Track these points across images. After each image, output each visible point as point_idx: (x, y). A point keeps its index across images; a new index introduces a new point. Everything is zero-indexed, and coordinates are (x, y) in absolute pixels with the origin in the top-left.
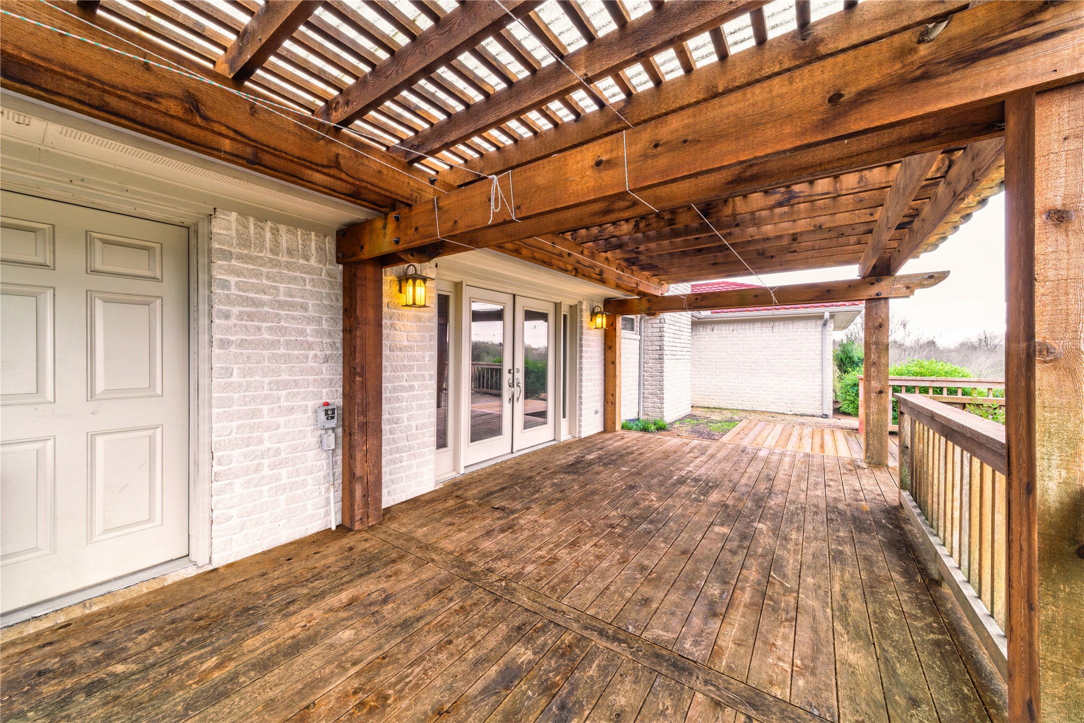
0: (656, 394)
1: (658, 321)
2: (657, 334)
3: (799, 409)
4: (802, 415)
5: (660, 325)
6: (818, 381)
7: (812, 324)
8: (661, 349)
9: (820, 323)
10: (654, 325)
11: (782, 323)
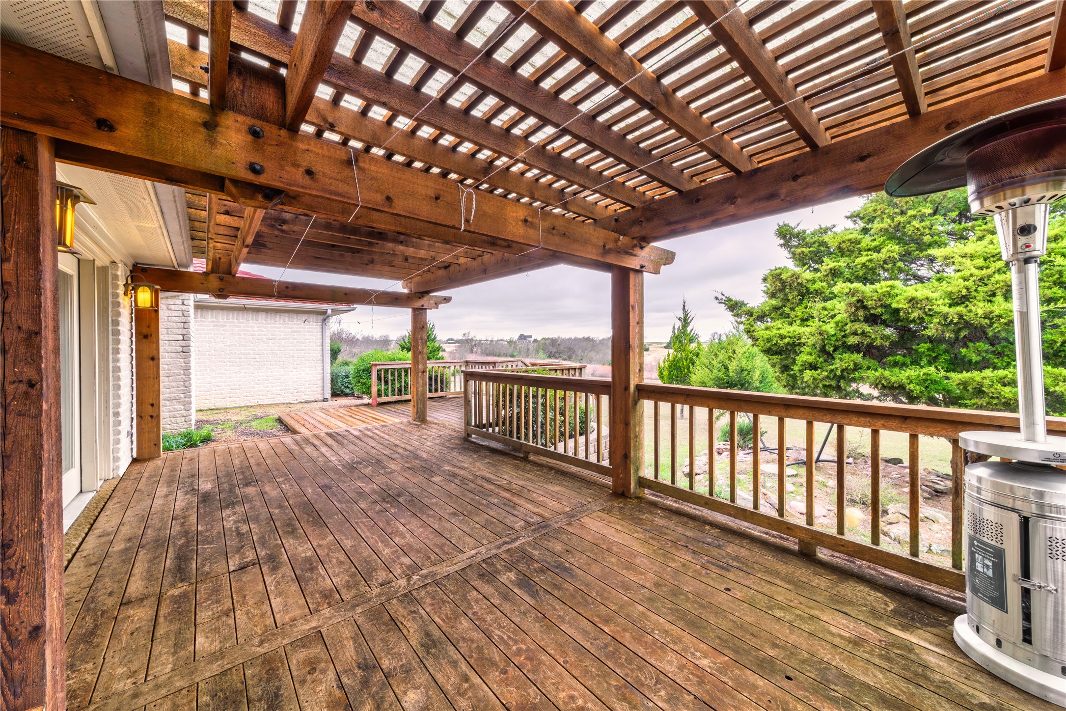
0: (177, 400)
1: (179, 302)
2: (177, 319)
3: (304, 397)
4: (307, 402)
5: (184, 307)
6: (320, 369)
7: (313, 318)
8: (185, 338)
9: (321, 317)
10: (173, 307)
11: (287, 315)
